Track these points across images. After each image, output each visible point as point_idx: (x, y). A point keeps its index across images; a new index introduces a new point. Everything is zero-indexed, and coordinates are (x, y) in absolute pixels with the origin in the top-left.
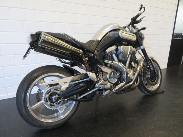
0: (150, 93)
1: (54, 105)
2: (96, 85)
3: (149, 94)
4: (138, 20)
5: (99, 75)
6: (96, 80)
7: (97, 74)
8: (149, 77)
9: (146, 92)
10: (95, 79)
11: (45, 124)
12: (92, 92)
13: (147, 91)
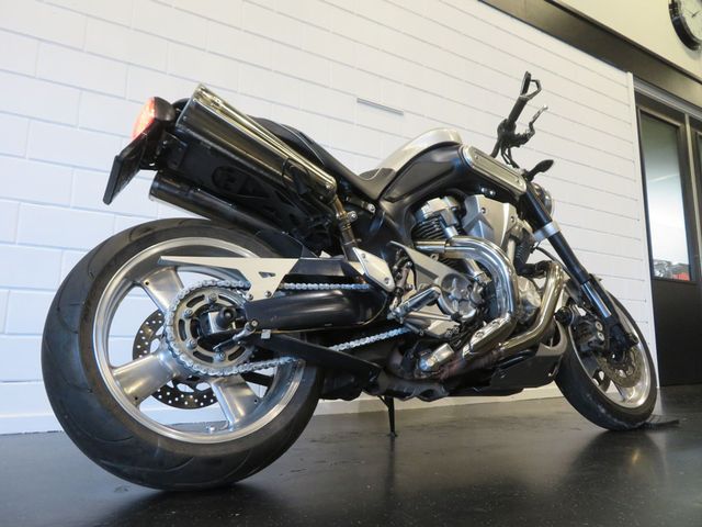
0: (619, 419)
1: (210, 360)
2: (391, 307)
3: (615, 420)
4: (522, 133)
5: (400, 270)
6: (390, 285)
7: (396, 267)
8: (601, 343)
9: (603, 411)
10: (387, 279)
11: (159, 445)
12: (376, 342)
13: (604, 407)
